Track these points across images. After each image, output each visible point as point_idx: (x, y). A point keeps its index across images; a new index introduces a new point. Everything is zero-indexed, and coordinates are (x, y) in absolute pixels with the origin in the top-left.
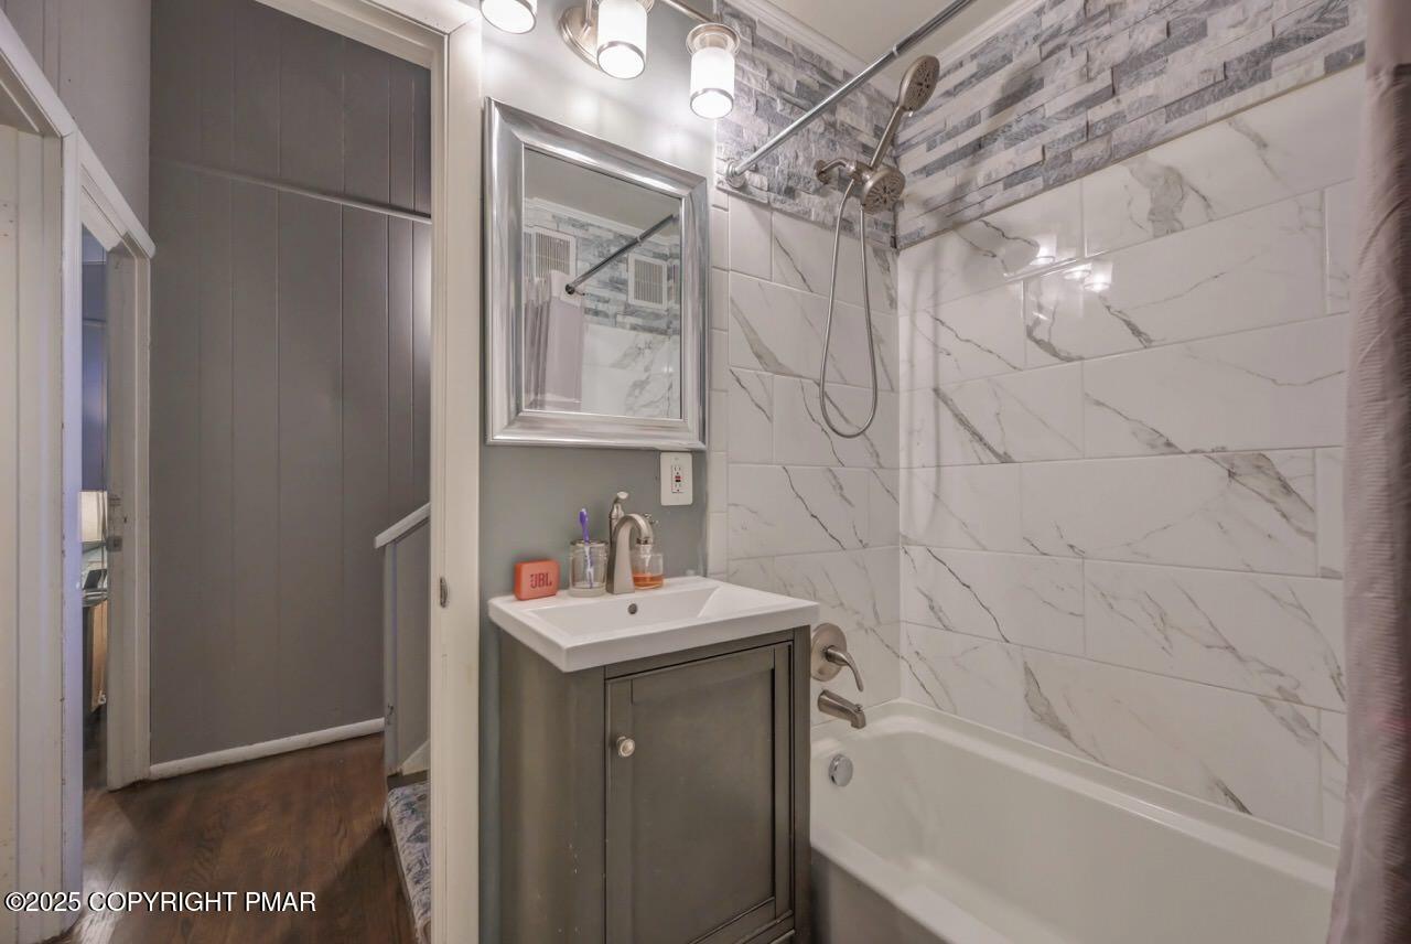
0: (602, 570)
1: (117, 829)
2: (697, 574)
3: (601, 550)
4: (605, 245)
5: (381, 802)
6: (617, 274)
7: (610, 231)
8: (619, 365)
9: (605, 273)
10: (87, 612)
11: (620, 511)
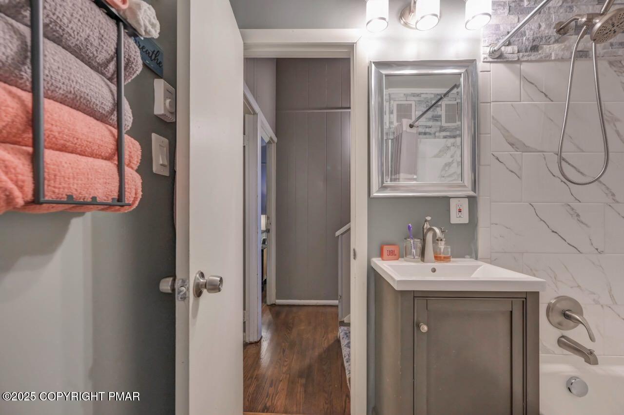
0: (419, 251)
1: (269, 317)
2: (471, 258)
3: (418, 242)
4: (429, 101)
5: (338, 331)
6: (436, 113)
7: (432, 94)
8: (436, 156)
9: (430, 114)
10: (262, 251)
11: (428, 225)
